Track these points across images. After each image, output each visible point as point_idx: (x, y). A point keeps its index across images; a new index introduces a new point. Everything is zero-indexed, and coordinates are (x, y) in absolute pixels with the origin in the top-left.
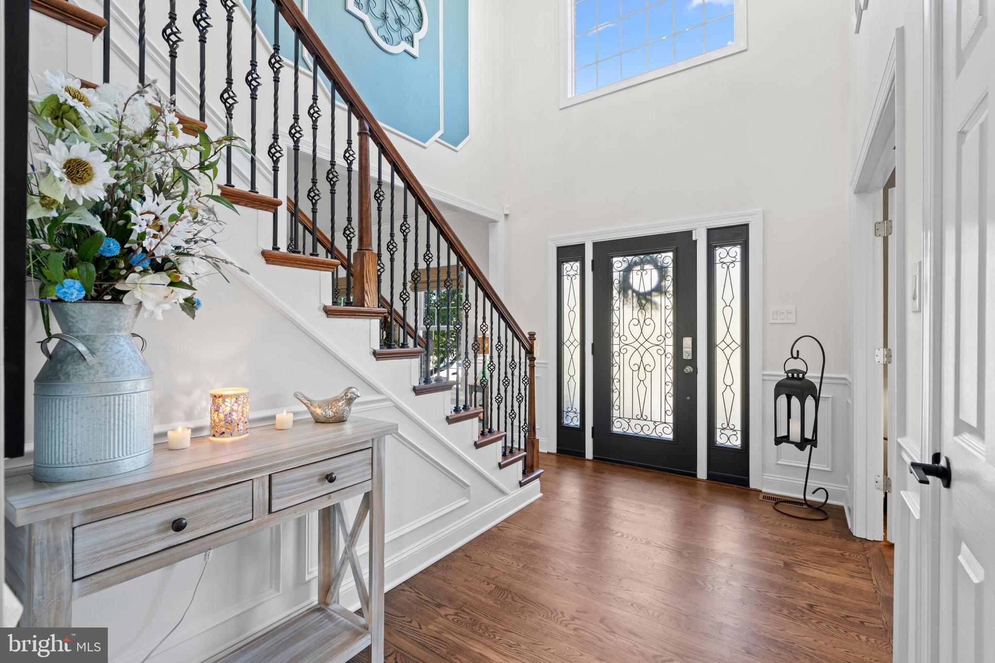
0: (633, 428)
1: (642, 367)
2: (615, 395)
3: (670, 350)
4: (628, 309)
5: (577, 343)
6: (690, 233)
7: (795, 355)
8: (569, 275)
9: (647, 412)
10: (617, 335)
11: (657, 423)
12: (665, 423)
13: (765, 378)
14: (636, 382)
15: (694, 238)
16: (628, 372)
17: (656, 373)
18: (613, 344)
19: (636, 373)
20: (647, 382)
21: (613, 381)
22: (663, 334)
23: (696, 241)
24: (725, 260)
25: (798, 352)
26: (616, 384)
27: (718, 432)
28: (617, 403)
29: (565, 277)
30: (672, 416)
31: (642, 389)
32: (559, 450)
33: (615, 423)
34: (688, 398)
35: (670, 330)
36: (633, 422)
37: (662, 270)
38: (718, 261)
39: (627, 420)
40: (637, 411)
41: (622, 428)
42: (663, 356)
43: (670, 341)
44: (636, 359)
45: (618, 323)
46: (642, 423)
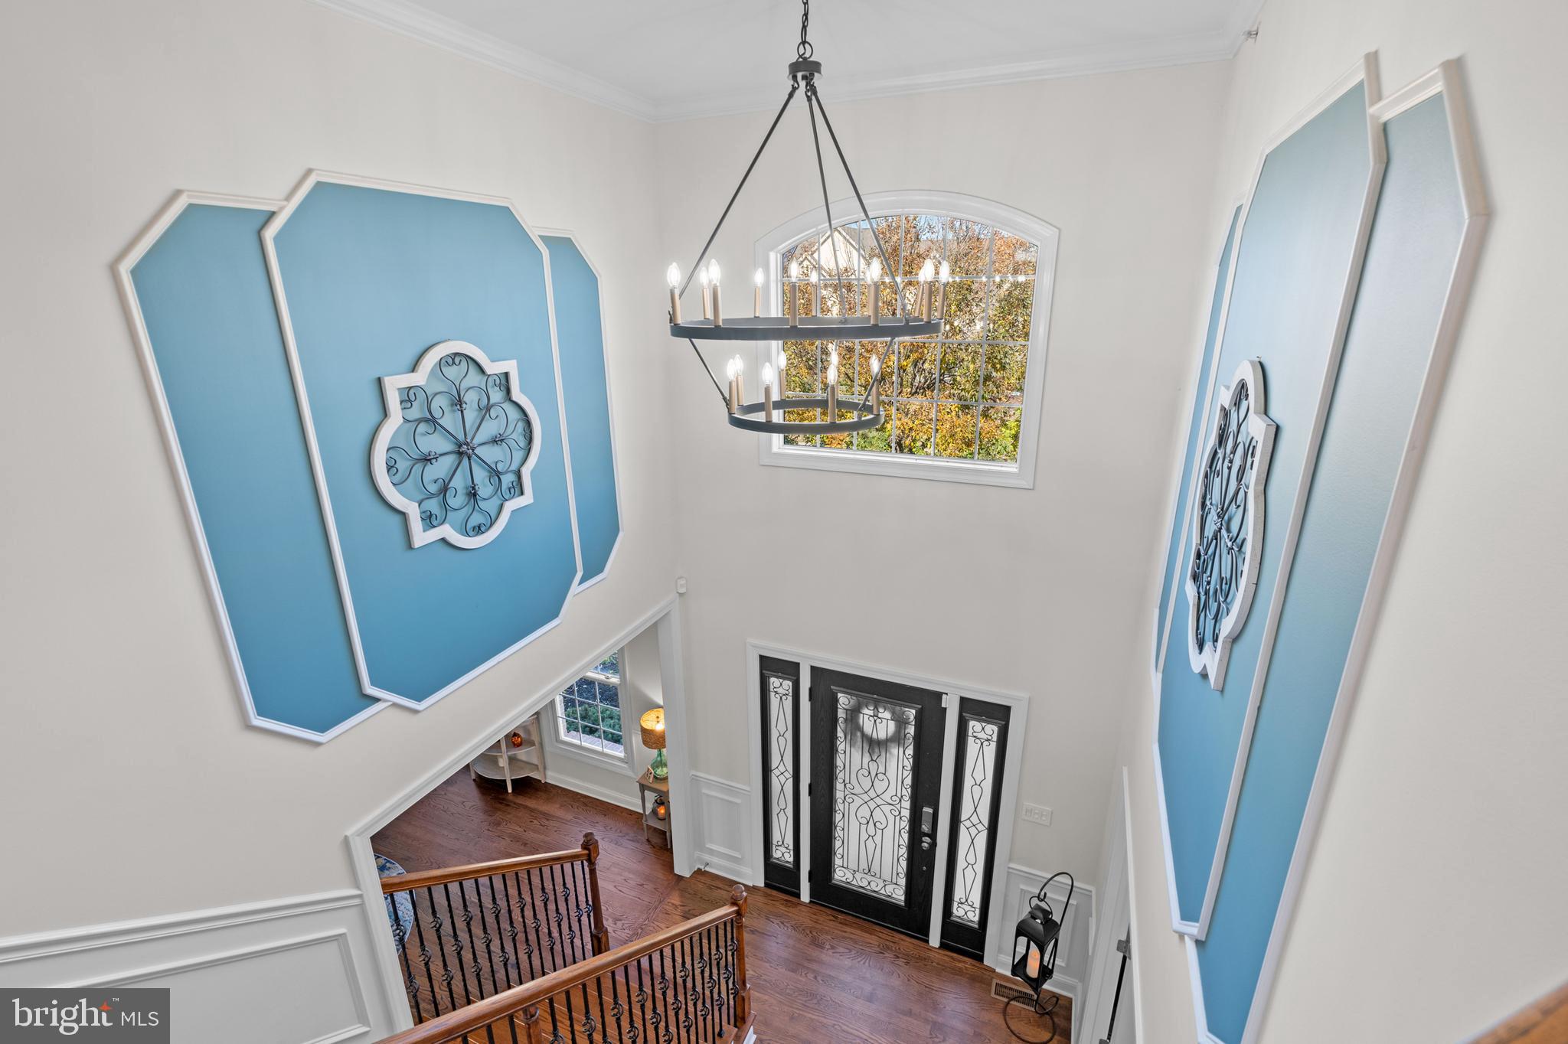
0: (859, 880)
1: (871, 822)
2: (838, 844)
3: (906, 813)
4: (856, 755)
5: (789, 774)
6: (938, 696)
7: (1042, 897)
8: (776, 693)
9: (875, 868)
10: (841, 781)
11: (887, 883)
12: (896, 884)
13: (1011, 870)
14: (864, 836)
15: (943, 705)
16: (854, 824)
17: (889, 832)
18: (836, 789)
19: (863, 827)
20: (878, 839)
21: (836, 828)
22: (899, 795)
23: (946, 708)
24: (979, 735)
25: (1045, 894)
26: (838, 833)
27: (955, 905)
28: (840, 851)
29: (772, 694)
30: (904, 880)
31: (870, 844)
32: (767, 885)
33: (837, 870)
34: (925, 868)
35: (907, 793)
36: (858, 876)
37: (901, 723)
38: (970, 734)
39: (852, 871)
40: (864, 865)
41: (845, 878)
42: (898, 818)
43: (907, 804)
44: (864, 812)
45: (842, 767)
46: (870, 878)
